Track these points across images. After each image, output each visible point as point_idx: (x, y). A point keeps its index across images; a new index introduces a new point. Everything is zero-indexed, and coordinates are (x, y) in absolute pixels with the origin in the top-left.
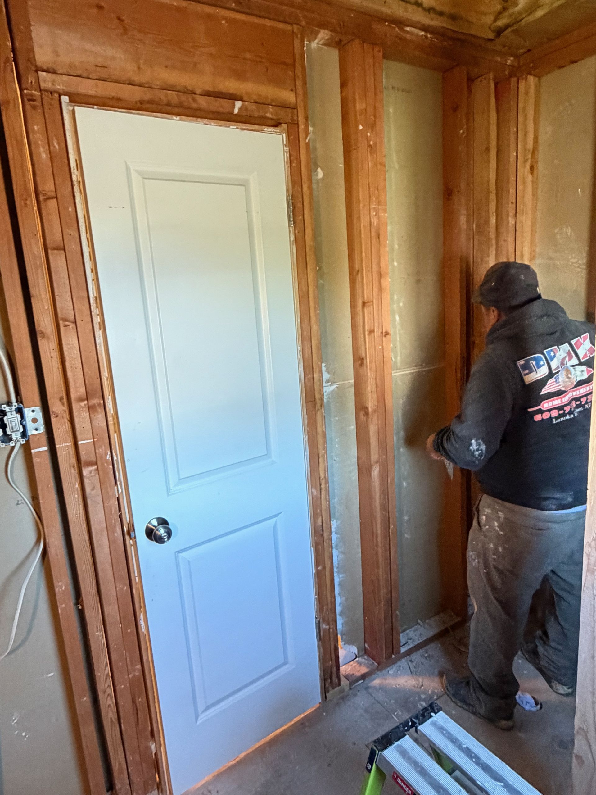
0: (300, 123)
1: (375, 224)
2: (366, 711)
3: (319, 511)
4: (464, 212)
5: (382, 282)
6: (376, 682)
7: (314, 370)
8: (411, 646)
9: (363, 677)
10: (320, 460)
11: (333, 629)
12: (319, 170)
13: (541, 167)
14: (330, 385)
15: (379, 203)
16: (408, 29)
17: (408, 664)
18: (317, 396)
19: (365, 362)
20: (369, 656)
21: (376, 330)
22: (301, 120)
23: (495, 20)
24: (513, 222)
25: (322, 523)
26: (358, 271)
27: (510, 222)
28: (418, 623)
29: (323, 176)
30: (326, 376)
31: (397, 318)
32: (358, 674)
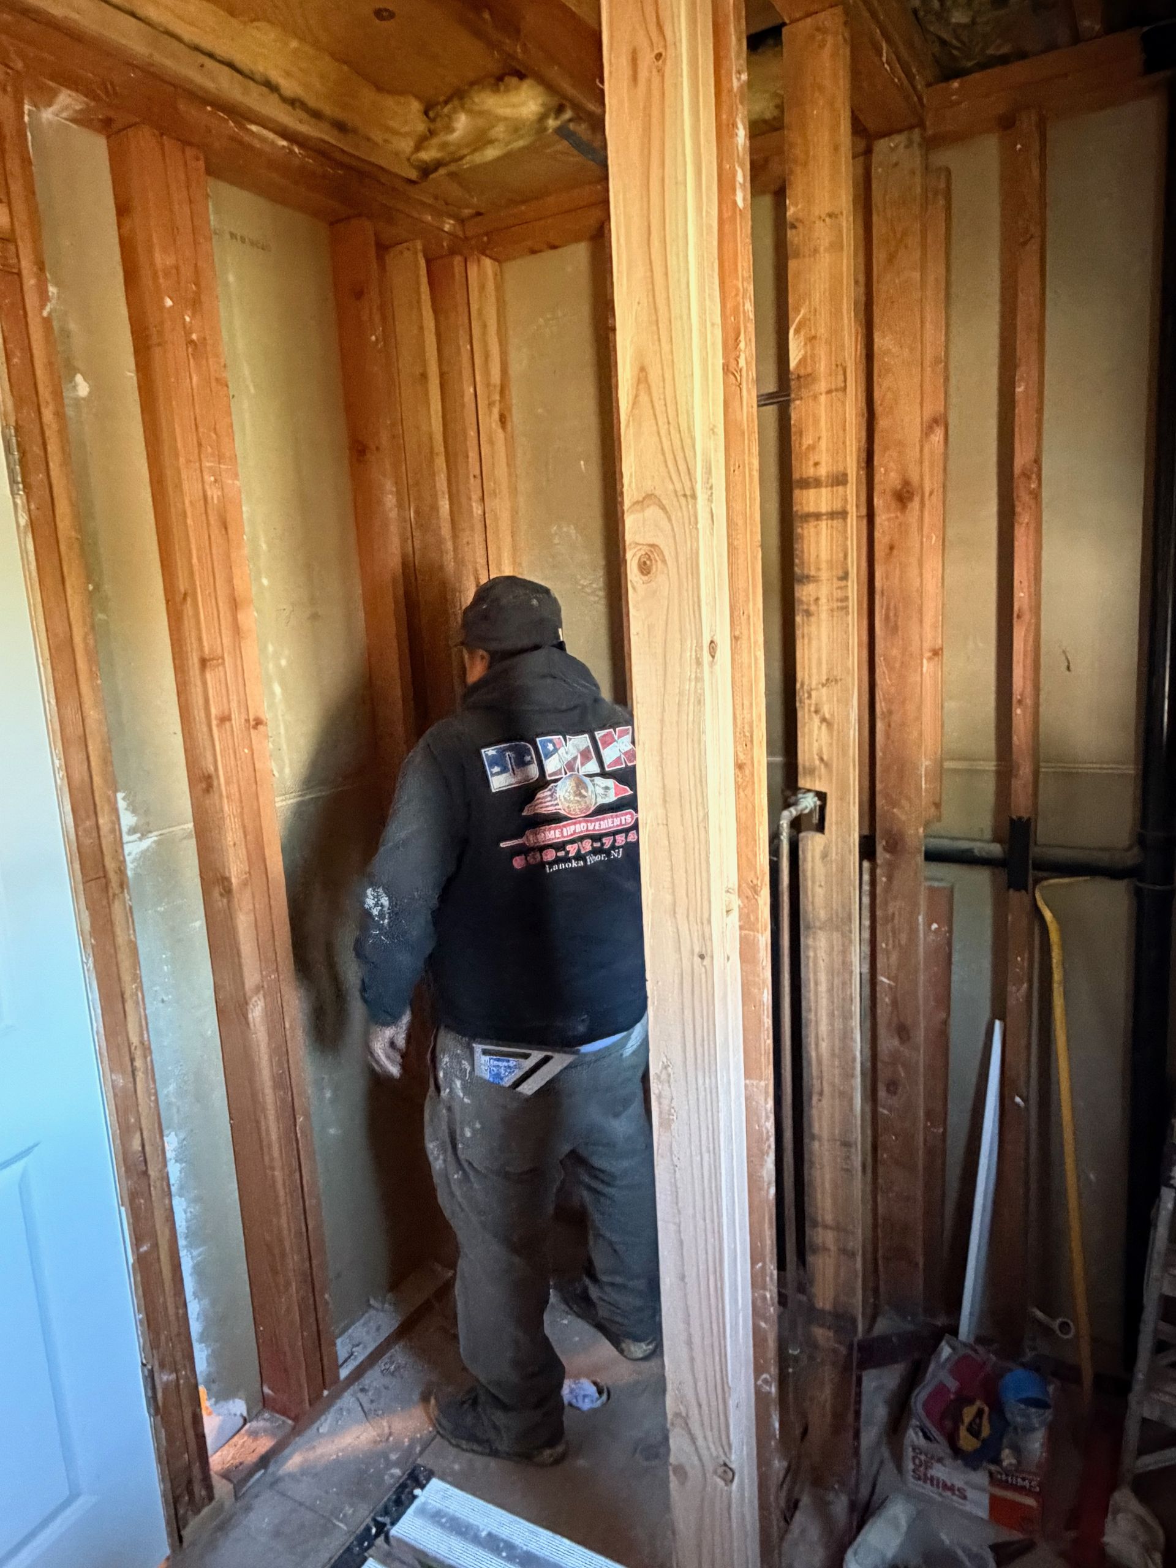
0: (25, 272)
1: (216, 501)
2: (277, 1534)
3: (133, 1120)
4: (389, 485)
5: (239, 616)
6: (294, 1461)
7: (98, 808)
8: (360, 1359)
9: (264, 1461)
10: (130, 1006)
11: (186, 1377)
12: (79, 378)
13: (517, 417)
14: (140, 839)
15: (220, 458)
16: (254, 128)
17: (358, 1399)
18: (110, 865)
19: (215, 783)
20: (274, 1410)
21: (235, 716)
22: (27, 265)
23: (418, 148)
24: (480, 512)
25: (143, 1146)
26: (185, 594)
27: (475, 510)
28: (370, 1306)
29: (90, 393)
30: (127, 819)
31: (277, 689)
32: (251, 1459)
